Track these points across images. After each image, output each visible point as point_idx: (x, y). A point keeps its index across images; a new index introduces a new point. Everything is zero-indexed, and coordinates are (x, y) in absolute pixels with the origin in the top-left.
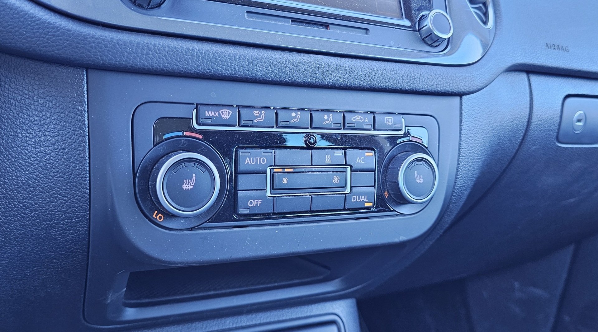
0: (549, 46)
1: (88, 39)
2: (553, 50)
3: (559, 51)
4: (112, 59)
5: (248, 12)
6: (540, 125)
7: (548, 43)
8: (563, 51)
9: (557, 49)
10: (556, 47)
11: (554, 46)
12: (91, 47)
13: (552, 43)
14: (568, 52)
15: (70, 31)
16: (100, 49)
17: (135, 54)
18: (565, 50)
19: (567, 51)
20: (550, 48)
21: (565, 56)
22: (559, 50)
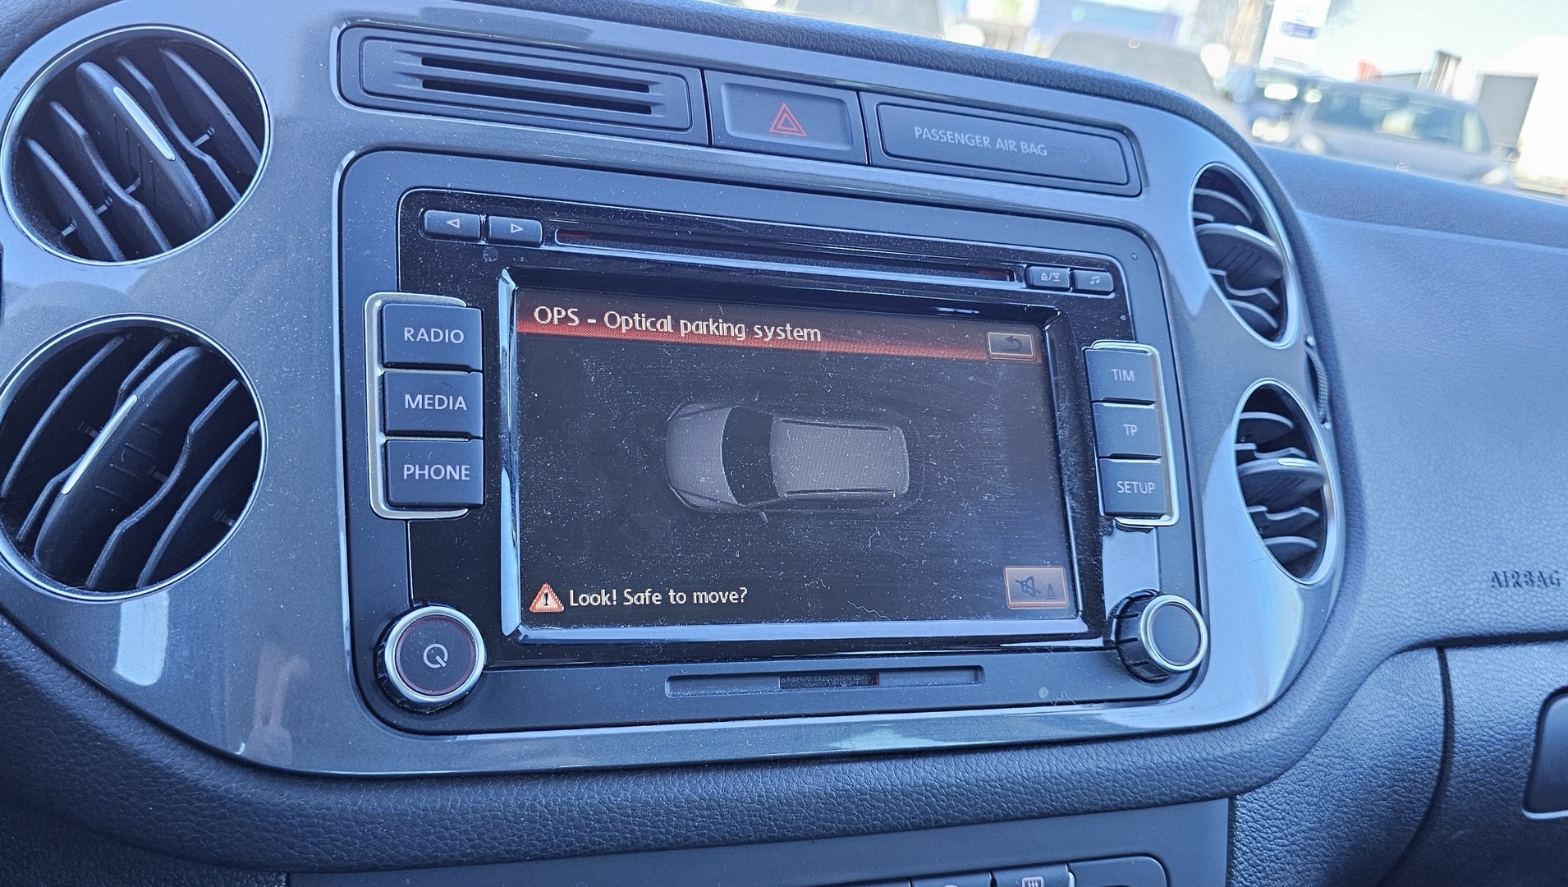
0: (1502, 578)
1: (289, 819)
2: (1513, 589)
3: (1531, 588)
4: (342, 857)
5: (672, 679)
6: (1473, 782)
7: (1499, 572)
8: (1544, 586)
9: (1524, 585)
10: (1522, 579)
11: (1516, 575)
12: (295, 836)
13: (1509, 569)
14: (1559, 584)
15: (249, 805)
16: (314, 840)
17: (394, 838)
18: (1548, 581)
19: (1556, 582)
20: (1504, 583)
21: (1548, 600)
22: (1533, 585)
